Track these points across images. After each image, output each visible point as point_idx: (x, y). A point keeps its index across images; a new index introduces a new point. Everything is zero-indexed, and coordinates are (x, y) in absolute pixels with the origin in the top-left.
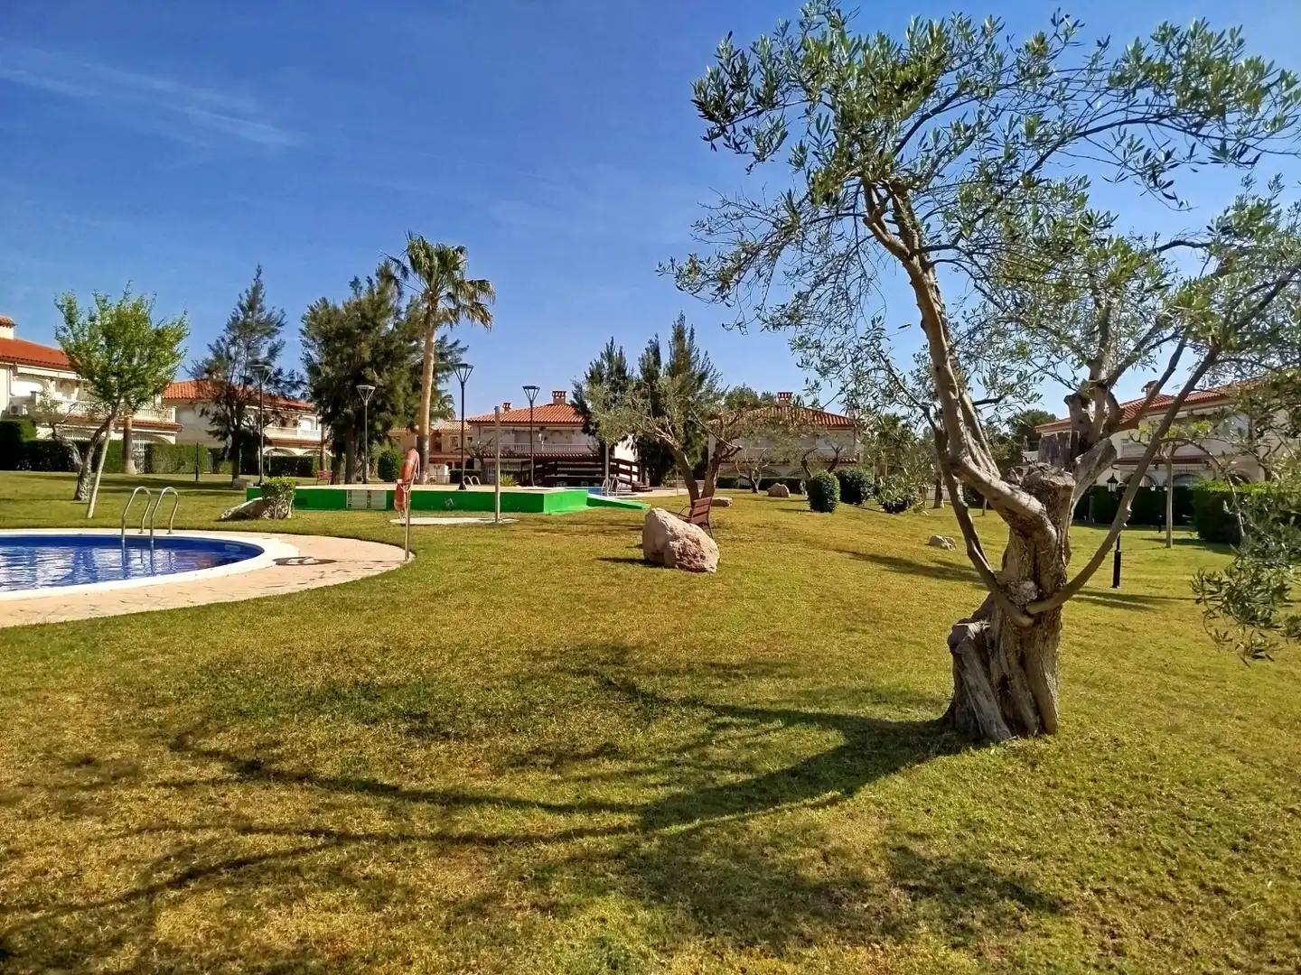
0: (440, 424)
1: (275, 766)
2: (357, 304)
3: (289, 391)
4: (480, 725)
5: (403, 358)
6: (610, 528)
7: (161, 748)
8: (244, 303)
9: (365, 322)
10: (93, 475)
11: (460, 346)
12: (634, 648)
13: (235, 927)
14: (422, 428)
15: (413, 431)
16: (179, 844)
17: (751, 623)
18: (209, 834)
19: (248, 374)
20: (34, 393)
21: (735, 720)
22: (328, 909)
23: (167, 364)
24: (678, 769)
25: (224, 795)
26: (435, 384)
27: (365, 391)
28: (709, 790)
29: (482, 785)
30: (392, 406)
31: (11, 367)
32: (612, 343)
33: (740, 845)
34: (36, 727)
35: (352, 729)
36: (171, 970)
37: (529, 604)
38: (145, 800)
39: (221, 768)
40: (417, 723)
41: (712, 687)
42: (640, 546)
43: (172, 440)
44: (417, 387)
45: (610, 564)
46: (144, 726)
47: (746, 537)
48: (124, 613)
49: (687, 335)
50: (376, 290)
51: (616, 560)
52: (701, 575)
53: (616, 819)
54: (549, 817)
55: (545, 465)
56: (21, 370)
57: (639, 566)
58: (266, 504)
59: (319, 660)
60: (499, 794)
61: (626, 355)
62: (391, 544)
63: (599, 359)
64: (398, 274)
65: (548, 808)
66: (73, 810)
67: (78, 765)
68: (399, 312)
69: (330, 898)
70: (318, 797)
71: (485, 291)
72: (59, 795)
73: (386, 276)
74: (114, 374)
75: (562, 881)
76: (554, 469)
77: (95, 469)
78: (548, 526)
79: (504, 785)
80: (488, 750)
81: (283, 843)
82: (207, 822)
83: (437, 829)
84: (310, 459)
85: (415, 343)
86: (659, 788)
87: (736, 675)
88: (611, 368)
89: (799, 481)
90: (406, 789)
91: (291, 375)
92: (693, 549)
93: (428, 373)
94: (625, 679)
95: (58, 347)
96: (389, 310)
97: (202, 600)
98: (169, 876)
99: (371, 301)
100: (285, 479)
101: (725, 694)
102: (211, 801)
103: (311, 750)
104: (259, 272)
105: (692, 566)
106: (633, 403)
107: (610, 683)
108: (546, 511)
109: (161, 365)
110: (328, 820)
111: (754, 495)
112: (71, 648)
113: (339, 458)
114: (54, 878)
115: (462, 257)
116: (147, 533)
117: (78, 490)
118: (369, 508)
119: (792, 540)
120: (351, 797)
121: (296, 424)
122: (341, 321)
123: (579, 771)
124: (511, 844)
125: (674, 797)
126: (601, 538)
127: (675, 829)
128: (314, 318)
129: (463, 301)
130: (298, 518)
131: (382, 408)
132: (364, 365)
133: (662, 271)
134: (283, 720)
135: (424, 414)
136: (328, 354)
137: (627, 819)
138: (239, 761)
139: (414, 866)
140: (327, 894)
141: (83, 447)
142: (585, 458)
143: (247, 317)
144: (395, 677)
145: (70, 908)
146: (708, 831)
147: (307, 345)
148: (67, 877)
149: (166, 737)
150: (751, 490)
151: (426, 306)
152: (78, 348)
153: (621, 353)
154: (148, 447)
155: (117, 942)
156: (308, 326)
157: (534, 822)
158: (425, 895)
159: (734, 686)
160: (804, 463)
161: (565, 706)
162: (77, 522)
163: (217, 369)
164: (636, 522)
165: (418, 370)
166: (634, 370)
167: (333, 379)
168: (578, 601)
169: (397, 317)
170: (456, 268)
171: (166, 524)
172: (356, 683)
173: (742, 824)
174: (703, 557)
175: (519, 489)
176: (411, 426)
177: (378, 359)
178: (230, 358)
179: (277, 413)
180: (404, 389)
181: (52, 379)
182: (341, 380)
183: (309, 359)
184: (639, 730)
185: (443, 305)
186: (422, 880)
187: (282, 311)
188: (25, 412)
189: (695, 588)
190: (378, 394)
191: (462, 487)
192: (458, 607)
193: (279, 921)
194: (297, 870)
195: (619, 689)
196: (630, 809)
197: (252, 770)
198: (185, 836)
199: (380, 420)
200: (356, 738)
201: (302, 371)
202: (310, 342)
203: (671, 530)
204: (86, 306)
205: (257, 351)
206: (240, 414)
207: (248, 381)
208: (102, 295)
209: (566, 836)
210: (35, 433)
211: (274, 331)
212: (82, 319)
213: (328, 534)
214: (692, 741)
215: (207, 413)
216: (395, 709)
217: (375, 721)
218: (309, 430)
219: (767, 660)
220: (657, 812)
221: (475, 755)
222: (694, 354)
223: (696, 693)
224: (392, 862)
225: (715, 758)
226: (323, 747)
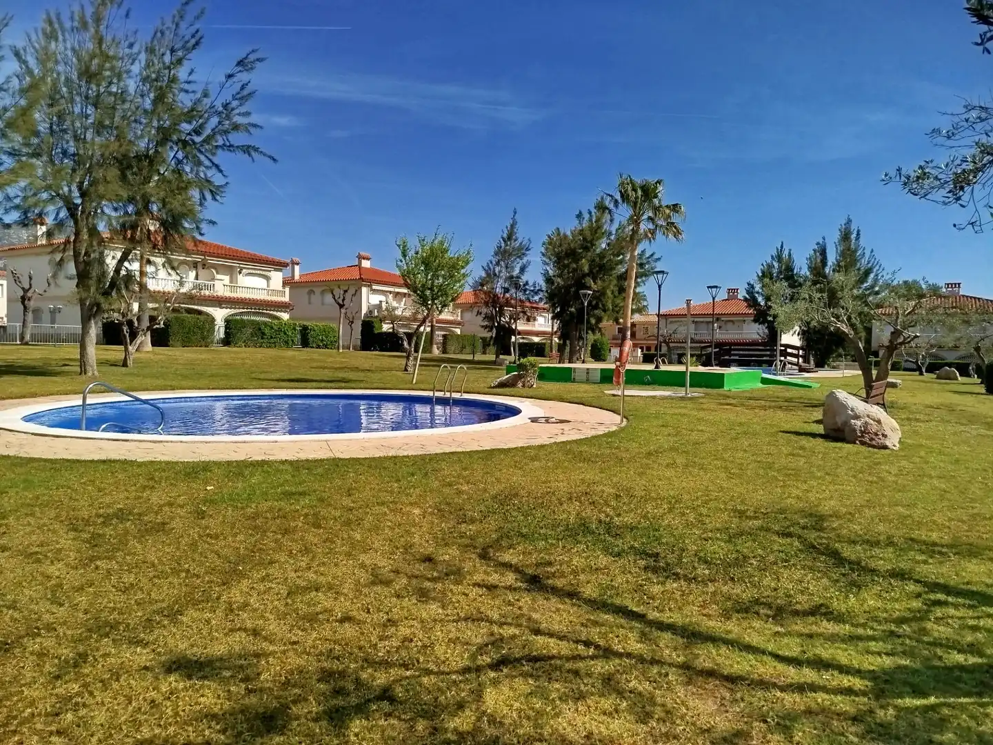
0: (637, 318)
1: (550, 581)
2: (580, 230)
3: (533, 297)
4: (703, 571)
5: (612, 269)
6: (786, 404)
7: (473, 556)
8: (505, 236)
9: (585, 244)
10: (416, 354)
11: (656, 256)
12: (831, 516)
13: (540, 713)
14: (625, 322)
15: (618, 323)
16: (492, 634)
17: (946, 503)
18: (512, 631)
19: (506, 285)
20: (381, 302)
21: (950, 599)
22: (605, 714)
23: (459, 281)
24: (900, 641)
25: (518, 600)
26: (635, 287)
27: (585, 295)
28: (937, 668)
29: (714, 625)
30: (603, 305)
31: (369, 286)
32: (782, 247)
33: (983, 733)
34: (397, 530)
35: (603, 560)
36: (497, 738)
37: (726, 468)
38: (467, 595)
39: (514, 577)
40: (651, 562)
41: (918, 562)
42: (818, 422)
43: (458, 331)
44: (622, 290)
45: (793, 437)
46: (462, 537)
47: (922, 417)
48: (442, 451)
49: (853, 236)
50: (594, 220)
51: (797, 433)
52: (883, 451)
53: (847, 681)
54: (781, 667)
55: (721, 349)
56: (374, 287)
57: (820, 440)
58: (519, 377)
59: (570, 499)
60: (730, 636)
61: (794, 256)
62: (607, 410)
63: (769, 260)
64: (611, 206)
65: (777, 657)
66: (423, 595)
67: (424, 562)
68: (610, 234)
69: (607, 703)
70: (585, 614)
71: (677, 212)
72: (414, 581)
73: (602, 208)
74: (429, 289)
75: (804, 732)
76: (728, 352)
77: (416, 351)
78: (729, 401)
79: (733, 628)
80: (714, 594)
81: (565, 648)
82: (509, 620)
83: (681, 659)
84: (544, 344)
85: (621, 257)
86: (884, 657)
87: (940, 553)
88: (780, 267)
89: (968, 365)
90: (651, 618)
91: (534, 285)
92: (874, 427)
93: (632, 279)
94: (828, 545)
95: (398, 273)
96: (603, 234)
97: (487, 446)
98: (489, 660)
99: (591, 227)
100: (532, 359)
101: (932, 570)
102: (510, 604)
103: (575, 573)
104: (515, 213)
105: (874, 443)
106: (810, 298)
107: (814, 547)
108: (726, 388)
109: (456, 282)
110: (594, 634)
111: (921, 378)
112: (413, 475)
113: (565, 344)
114: (416, 646)
115: (660, 188)
116: (448, 395)
117: (407, 365)
118: (588, 381)
119: (971, 422)
120: (608, 617)
121: (535, 319)
122: (569, 244)
123: (799, 626)
124: (749, 685)
125: (900, 668)
126: (780, 414)
127: (909, 702)
128: (550, 244)
129: (661, 222)
130: (540, 387)
131: (596, 307)
132: (584, 276)
133: (887, 180)
134: (552, 545)
135: (627, 311)
136: (559, 269)
137: (857, 683)
138: (525, 574)
139: (668, 689)
140: (603, 700)
141: (409, 336)
142: (754, 343)
143: (507, 245)
144: (629, 519)
145: (428, 672)
146: (946, 711)
147: (545, 263)
148: (425, 647)
149: (475, 548)
150: (917, 373)
151: (631, 228)
152: (409, 272)
153: (790, 255)
154: (444, 336)
155: (461, 706)
156: (547, 249)
157: (767, 669)
158: (682, 718)
159: (941, 563)
160: (977, 349)
161: (775, 563)
162: (407, 386)
163: (487, 282)
164: (809, 399)
165: (624, 277)
166: (802, 268)
167: (563, 286)
168: (770, 468)
169: (608, 238)
170: (656, 197)
171: (459, 390)
172: (600, 521)
173: (982, 710)
174: (885, 436)
175: (701, 369)
176: (617, 321)
177: (594, 271)
178: (495, 275)
179: (524, 313)
180: (613, 293)
181: (391, 292)
182: (567, 288)
183: (546, 274)
184: (851, 596)
185: (644, 226)
186: (677, 703)
187: (529, 240)
188: (376, 314)
189: (879, 463)
190: (594, 297)
191: (657, 367)
192: (668, 465)
193: (569, 714)
194: (576, 673)
195: (823, 554)
196: (858, 673)
197: (535, 583)
198: (495, 628)
199: (594, 316)
200: (606, 568)
201: (542, 283)
202: (547, 261)
203: (852, 410)
204: (413, 244)
205: (513, 268)
206: (501, 313)
207: (506, 290)
208: (422, 236)
209: (801, 688)
210: (381, 327)
211: (524, 254)
212: (411, 253)
213: (562, 400)
214: (907, 615)
215: (481, 313)
216: (632, 547)
217: (619, 555)
218: (543, 323)
219: (971, 540)
220: (886, 681)
221: (703, 596)
222: (860, 252)
223: (902, 565)
224: (650, 682)
225: (936, 634)
226: (583, 571)
